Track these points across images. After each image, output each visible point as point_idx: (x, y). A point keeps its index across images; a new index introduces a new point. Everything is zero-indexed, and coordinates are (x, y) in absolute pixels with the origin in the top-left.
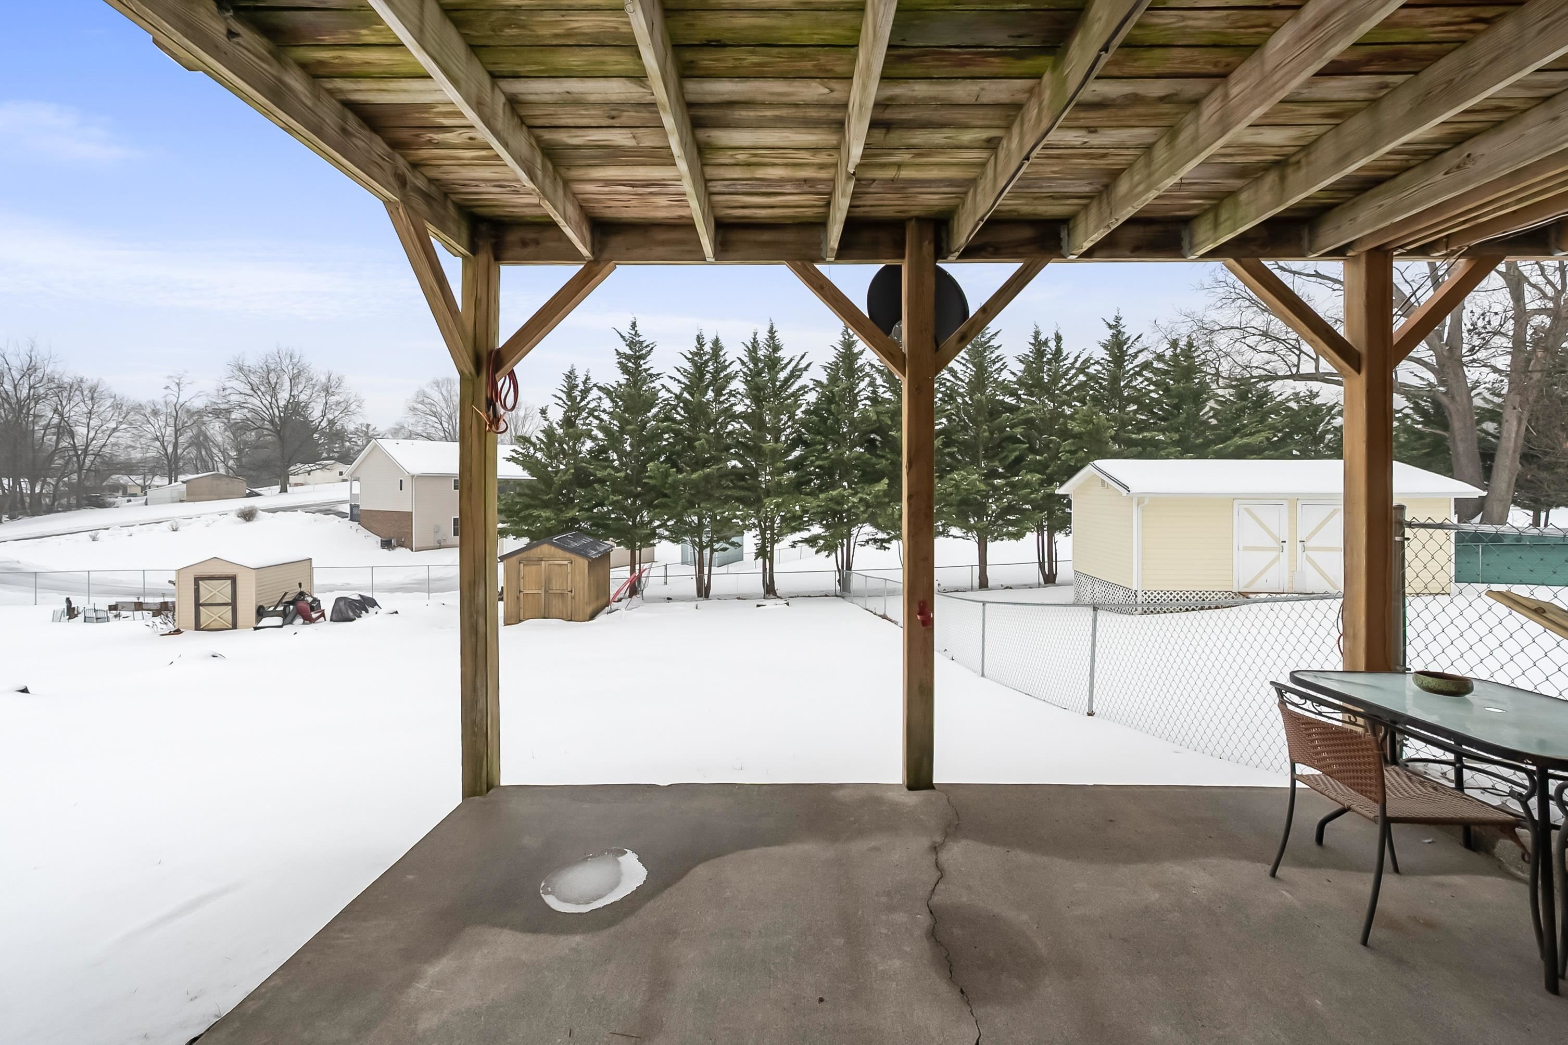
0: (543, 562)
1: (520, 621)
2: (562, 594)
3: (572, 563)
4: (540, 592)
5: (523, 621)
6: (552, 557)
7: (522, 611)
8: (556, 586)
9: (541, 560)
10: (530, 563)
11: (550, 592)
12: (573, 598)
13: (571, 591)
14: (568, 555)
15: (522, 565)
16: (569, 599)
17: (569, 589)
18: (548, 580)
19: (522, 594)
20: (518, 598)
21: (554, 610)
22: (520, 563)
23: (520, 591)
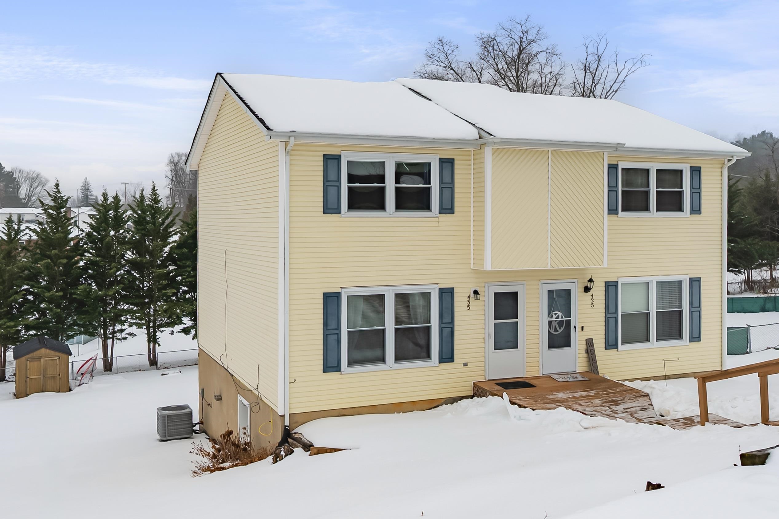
0: (42, 359)
1: (27, 395)
2: (54, 377)
3: (59, 358)
4: (40, 377)
5: (29, 395)
6: (47, 356)
7: (28, 389)
8: (50, 372)
9: (41, 358)
10: (34, 360)
11: (46, 376)
12: (60, 379)
13: (59, 375)
14: (57, 354)
15: (28, 361)
16: (58, 379)
17: (58, 374)
18: (45, 370)
19: (28, 379)
20: (26, 381)
21: (48, 387)
22: (27, 360)
23: (27, 377)
